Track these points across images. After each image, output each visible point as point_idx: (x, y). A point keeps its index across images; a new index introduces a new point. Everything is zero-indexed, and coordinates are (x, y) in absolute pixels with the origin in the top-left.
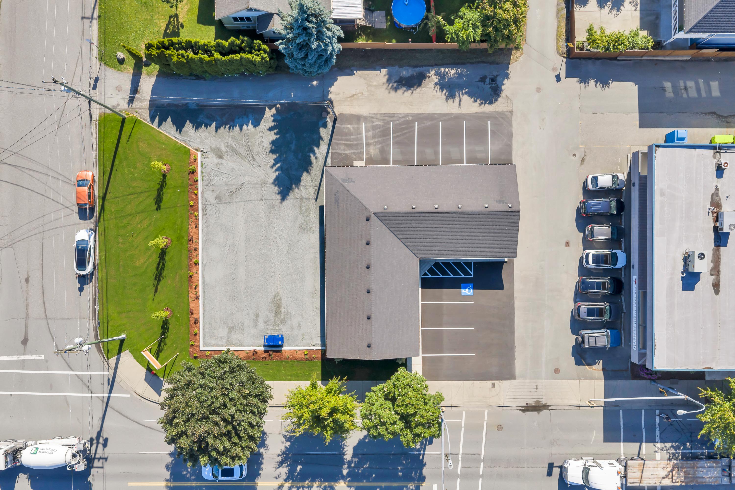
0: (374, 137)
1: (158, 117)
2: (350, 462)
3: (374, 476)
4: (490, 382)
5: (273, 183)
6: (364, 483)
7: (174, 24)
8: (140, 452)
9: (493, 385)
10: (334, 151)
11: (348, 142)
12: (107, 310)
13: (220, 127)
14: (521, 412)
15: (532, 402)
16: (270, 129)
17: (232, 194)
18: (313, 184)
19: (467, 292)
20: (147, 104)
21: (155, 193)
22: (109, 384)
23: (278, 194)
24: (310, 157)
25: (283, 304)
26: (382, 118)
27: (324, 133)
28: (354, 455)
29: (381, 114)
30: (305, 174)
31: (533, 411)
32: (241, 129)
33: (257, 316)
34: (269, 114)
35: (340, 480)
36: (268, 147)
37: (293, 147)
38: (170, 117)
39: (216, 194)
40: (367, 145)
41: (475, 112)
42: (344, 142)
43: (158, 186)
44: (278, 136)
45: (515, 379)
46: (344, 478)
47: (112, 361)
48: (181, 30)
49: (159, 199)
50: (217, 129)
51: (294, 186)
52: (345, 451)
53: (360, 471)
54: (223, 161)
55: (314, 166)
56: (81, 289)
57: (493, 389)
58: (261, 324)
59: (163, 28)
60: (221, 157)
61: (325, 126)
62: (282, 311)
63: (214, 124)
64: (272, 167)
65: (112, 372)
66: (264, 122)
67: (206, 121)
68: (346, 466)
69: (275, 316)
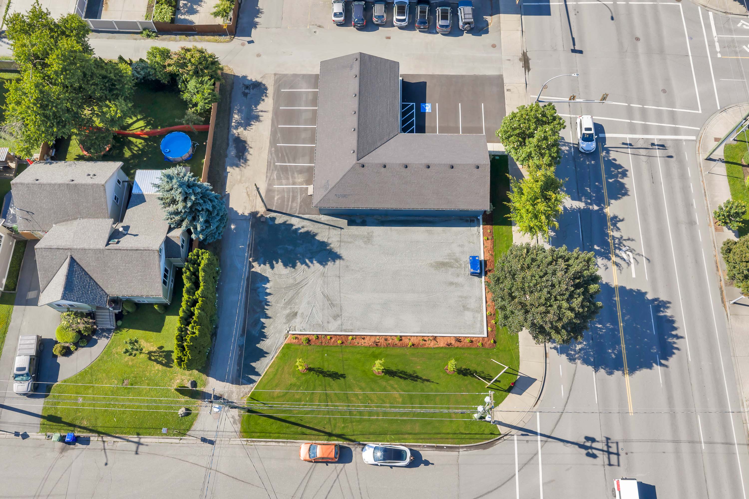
0: (288, 179)
1: (250, 376)
2: (586, 203)
3: (597, 184)
4: (506, 93)
5: (324, 266)
6: (605, 191)
7: (157, 355)
8: (597, 402)
9: (508, 90)
10: (298, 211)
11: (290, 200)
12: (448, 434)
13: (266, 314)
14: (530, 72)
15: (521, 64)
16: (272, 267)
17: (332, 305)
18: (327, 230)
19: (428, 108)
20: (234, 388)
21: (328, 379)
22: (527, 435)
23: (334, 261)
24: (301, 233)
25: (441, 259)
26: (271, 171)
27: (280, 219)
28: (580, 200)
29: (267, 172)
30: (317, 238)
31: (528, 63)
32: (270, 294)
33: (451, 284)
34: (257, 268)
35: (603, 212)
36: (289, 270)
37: (290, 247)
38: (251, 364)
39: (331, 319)
40: (294, 184)
41: (273, 101)
42: (290, 203)
43: (321, 376)
44: (280, 261)
45: (502, 75)
46: (602, 209)
47: (502, 430)
48: (165, 349)
49: (334, 375)
50: (267, 317)
51: (328, 248)
52: (577, 207)
53: (594, 195)
54: (300, 312)
55: (310, 229)
56: (427, 463)
57: (511, 90)
58: (460, 280)
59: (160, 367)
60: (296, 314)
61: (274, 219)
62: (447, 260)
63: (263, 320)
64: (309, 267)
65: (514, 431)
66: (265, 273)
67: (258, 328)
68: (591, 207)
69: (452, 267)
